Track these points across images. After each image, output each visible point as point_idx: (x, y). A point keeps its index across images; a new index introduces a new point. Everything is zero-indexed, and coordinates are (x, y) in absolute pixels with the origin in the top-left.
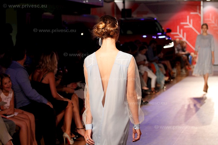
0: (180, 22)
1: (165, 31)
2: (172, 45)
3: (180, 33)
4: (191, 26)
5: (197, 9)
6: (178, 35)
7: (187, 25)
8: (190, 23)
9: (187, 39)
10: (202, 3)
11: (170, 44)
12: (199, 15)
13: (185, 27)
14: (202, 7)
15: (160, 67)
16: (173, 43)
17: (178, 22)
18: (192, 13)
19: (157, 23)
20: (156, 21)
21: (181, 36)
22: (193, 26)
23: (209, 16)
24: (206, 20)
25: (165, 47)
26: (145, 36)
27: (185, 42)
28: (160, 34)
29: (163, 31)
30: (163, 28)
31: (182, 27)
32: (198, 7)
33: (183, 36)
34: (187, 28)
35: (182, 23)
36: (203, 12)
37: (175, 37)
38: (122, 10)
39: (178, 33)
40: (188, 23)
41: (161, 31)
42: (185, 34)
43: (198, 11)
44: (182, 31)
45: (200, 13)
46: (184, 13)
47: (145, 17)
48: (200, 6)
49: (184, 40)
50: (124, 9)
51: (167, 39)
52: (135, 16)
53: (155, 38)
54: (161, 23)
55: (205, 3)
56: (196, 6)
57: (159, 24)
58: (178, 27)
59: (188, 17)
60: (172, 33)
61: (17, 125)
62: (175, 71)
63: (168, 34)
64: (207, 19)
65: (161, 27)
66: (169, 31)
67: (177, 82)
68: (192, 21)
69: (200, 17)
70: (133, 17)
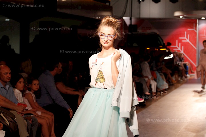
0: (179, 37)
1: (166, 44)
2: (171, 56)
3: (178, 46)
4: (188, 40)
5: (193, 26)
6: (176, 48)
7: (185, 39)
8: (187, 38)
9: (184, 52)
10: (198, 21)
11: (170, 55)
12: (195, 31)
13: (183, 41)
14: (197, 25)
15: (161, 75)
16: (172, 55)
17: (177, 37)
18: (189, 29)
19: (159, 38)
20: (158, 35)
21: (179, 49)
22: (190, 40)
23: (204, 32)
24: (200, 35)
25: (165, 58)
26: (148, 49)
27: (183, 54)
28: (161, 47)
29: (164, 44)
30: (164, 42)
31: (180, 41)
32: (194, 24)
33: (181, 49)
34: (185, 42)
35: (180, 38)
36: (198, 29)
37: (174, 49)
38: (129, 25)
39: (177, 46)
40: (185, 38)
41: (162, 44)
42: (183, 47)
43: (194, 28)
44: (180, 44)
45: (196, 29)
46: (182, 29)
47: (149, 31)
48: (196, 23)
49: (182, 52)
50: (131, 25)
51: (167, 51)
52: (140, 31)
53: (157, 50)
54: (163, 38)
55: (201, 21)
56: (193, 23)
57: (161, 38)
58: (177, 41)
59: (186, 33)
60: (172, 46)
61: (38, 123)
62: (174, 79)
63: (168, 47)
64: (202, 35)
65: (163, 41)
66: (169, 44)
67: (176, 88)
68: (188, 36)
69: (196, 33)
70: (138, 32)
